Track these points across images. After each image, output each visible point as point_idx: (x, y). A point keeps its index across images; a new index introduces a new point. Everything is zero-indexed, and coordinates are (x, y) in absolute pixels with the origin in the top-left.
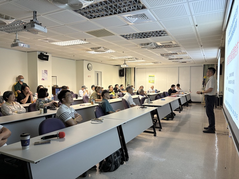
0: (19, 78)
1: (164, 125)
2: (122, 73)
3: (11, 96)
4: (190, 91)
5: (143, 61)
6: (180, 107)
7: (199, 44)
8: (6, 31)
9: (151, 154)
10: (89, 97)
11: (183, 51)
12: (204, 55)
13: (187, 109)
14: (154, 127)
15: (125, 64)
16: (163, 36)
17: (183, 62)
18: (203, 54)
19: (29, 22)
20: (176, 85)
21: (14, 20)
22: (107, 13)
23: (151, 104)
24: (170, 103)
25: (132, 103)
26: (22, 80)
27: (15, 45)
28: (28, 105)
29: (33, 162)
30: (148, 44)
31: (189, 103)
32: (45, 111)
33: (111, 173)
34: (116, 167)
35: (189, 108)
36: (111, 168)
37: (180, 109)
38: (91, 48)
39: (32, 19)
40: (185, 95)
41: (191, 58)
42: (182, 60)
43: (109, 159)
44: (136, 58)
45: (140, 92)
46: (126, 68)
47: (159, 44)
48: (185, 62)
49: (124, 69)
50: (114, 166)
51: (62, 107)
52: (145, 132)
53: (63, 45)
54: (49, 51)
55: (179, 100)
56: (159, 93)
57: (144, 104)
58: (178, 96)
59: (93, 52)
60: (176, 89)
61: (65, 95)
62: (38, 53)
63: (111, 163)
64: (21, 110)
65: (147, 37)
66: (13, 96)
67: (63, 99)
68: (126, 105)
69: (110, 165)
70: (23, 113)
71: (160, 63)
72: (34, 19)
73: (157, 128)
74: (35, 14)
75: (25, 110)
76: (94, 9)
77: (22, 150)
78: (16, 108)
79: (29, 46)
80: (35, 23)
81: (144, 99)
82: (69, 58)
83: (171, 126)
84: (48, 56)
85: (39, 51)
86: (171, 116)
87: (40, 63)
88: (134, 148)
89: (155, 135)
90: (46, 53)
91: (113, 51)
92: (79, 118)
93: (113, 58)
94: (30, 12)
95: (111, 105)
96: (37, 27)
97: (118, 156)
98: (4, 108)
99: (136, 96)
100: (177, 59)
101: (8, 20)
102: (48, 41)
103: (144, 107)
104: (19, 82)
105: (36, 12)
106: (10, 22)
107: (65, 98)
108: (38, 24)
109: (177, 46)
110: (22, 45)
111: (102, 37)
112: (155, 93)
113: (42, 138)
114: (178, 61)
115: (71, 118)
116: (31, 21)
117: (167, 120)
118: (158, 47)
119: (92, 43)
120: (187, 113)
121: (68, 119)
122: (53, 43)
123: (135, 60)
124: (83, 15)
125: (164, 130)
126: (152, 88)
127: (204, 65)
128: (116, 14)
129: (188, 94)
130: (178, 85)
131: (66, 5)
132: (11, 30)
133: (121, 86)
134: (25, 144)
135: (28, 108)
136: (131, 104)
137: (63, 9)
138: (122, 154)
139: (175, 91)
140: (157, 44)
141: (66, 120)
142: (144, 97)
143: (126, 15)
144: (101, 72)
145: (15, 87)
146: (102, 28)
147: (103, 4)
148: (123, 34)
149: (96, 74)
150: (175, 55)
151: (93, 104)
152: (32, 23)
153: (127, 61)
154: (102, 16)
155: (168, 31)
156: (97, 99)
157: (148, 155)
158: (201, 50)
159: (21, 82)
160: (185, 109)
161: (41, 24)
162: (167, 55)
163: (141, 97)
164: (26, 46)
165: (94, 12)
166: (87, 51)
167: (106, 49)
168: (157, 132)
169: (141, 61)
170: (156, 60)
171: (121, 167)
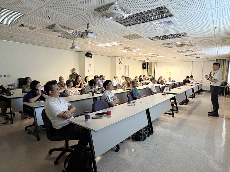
0: (73, 70)
1: (180, 109)
2: (145, 66)
3: (71, 83)
4: (202, 81)
5: (163, 56)
6: (193, 95)
7: (215, 43)
8: (62, 37)
9: (171, 131)
10: (121, 85)
11: (199, 49)
12: (218, 52)
13: (199, 96)
14: (172, 110)
15: (148, 59)
16: (184, 37)
17: (198, 58)
18: (216, 51)
19: (85, 31)
20: (190, 77)
21: (73, 31)
22: (137, 22)
23: (170, 92)
24: (185, 92)
25: (154, 90)
26: (75, 71)
27: (73, 47)
28: (80, 89)
29: (95, 131)
30: (169, 44)
31: (200, 91)
32: (93, 95)
33: (140, 142)
34: (145, 139)
35: (200, 95)
36: (141, 139)
37: (193, 96)
38: (124, 48)
39: (86, 29)
40: (197, 85)
41: (205, 54)
42: (197, 56)
43: (139, 132)
44: (157, 55)
45: (160, 82)
46: (148, 62)
47: (179, 43)
48: (199, 58)
49: (146, 63)
50: (143, 138)
51: (106, 92)
52: (166, 113)
53: (103, 46)
54: (93, 51)
55: (193, 89)
56: (175, 82)
57: (163, 92)
58: (192, 86)
59: (125, 51)
60: (190, 79)
61: (108, 84)
62: (86, 52)
63: (141, 135)
64: (77, 93)
65: (170, 38)
66: (72, 83)
67: (106, 87)
68: (150, 92)
69: (141, 137)
70: (78, 95)
71: (177, 58)
72: (88, 29)
73: (175, 110)
74: (88, 26)
75: (79, 93)
76: (127, 20)
77: (85, 122)
78: (74, 91)
79: (81, 48)
80: (89, 32)
81: (164, 88)
82: (106, 55)
83: (185, 109)
84: (92, 54)
85: (86, 51)
86: (186, 102)
87: (87, 59)
88: (157, 125)
89: (173, 116)
90: (91, 52)
91: (140, 50)
92: (117, 100)
93: (139, 55)
94: (85, 24)
95: (139, 91)
96: (90, 35)
97: (146, 130)
98: (67, 91)
99: (158, 85)
100: (192, 55)
101: (70, 31)
102: (93, 44)
103: (165, 94)
104: (73, 73)
105: (89, 24)
106: (71, 32)
107: (108, 86)
108: (91, 33)
109: (193, 45)
110: (77, 47)
111: (133, 40)
112: (171, 83)
113: (96, 114)
114: (192, 57)
115: (112, 100)
116: (86, 31)
117: (182, 104)
118: (177, 46)
119: (125, 44)
120: (199, 100)
121: (110, 101)
122: (96, 45)
123: (157, 56)
124: (121, 24)
125: (180, 112)
126: (170, 79)
127: (216, 60)
128: (144, 22)
129: (200, 84)
130: (192, 77)
131: (112, 18)
132: (70, 37)
133: (144, 76)
134: (87, 117)
135: (80, 91)
136: (154, 92)
137: (108, 21)
138: (149, 130)
139: (189, 82)
140: (177, 44)
141: (109, 102)
142: (163, 86)
143: (155, 23)
144: (129, 65)
145: (71, 76)
146: (135, 32)
147: (134, 16)
148: (150, 37)
149: (125, 67)
150: (191, 52)
151: (124, 90)
152: (87, 32)
153: (150, 56)
154: (133, 24)
155: (188, 33)
156: (127, 87)
157: (168, 131)
158: (216, 47)
159: (75, 72)
160: (197, 96)
161: (92, 32)
162: (184, 52)
163: (161, 86)
164: (80, 48)
165: (127, 22)
166: (121, 50)
167: (134, 48)
168: (175, 114)
169: (161, 57)
170: (174, 56)
171: (148, 138)
